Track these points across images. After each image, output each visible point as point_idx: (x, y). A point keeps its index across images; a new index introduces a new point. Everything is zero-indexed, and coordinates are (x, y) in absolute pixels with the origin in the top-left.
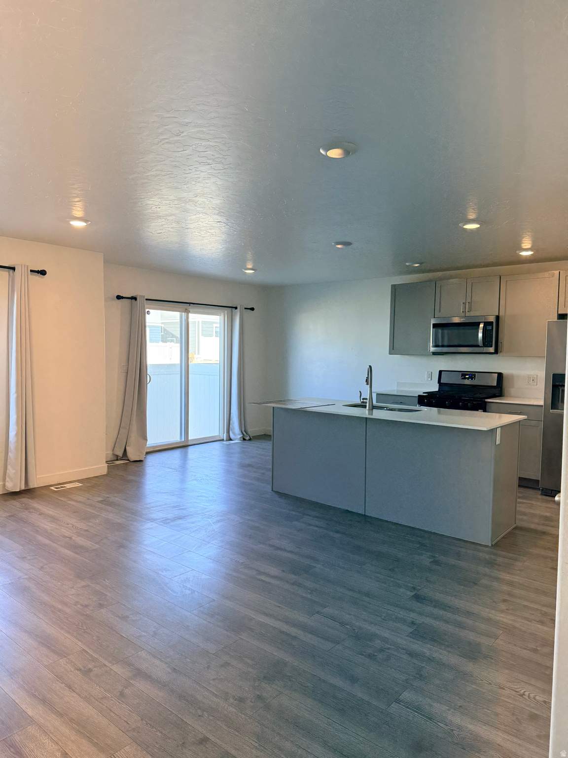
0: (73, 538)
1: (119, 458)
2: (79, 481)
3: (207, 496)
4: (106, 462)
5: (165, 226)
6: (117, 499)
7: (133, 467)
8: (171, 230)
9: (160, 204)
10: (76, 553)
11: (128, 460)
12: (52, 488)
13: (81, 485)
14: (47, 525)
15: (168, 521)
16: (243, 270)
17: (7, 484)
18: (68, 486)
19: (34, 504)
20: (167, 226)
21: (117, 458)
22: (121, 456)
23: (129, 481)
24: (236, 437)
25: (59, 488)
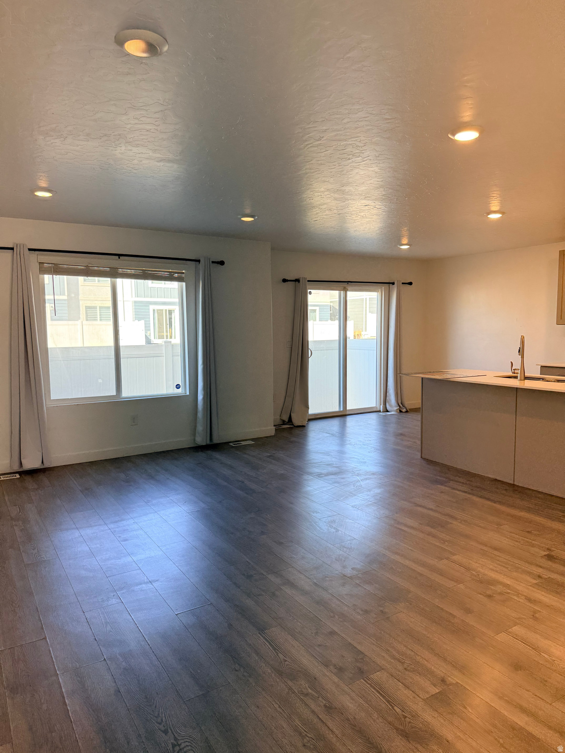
0: (245, 482)
1: (285, 423)
2: (252, 440)
3: (359, 458)
4: (274, 426)
5: (319, 214)
6: (281, 455)
7: (297, 431)
8: (325, 217)
9: (312, 196)
10: (247, 494)
11: (293, 425)
12: (231, 444)
13: (253, 443)
14: (226, 472)
15: (322, 475)
16: (398, 246)
17: (196, 439)
18: (243, 443)
19: (217, 455)
20: (321, 214)
21: (284, 423)
22: (287, 421)
23: (292, 442)
24: (392, 409)
25: (236, 444)
